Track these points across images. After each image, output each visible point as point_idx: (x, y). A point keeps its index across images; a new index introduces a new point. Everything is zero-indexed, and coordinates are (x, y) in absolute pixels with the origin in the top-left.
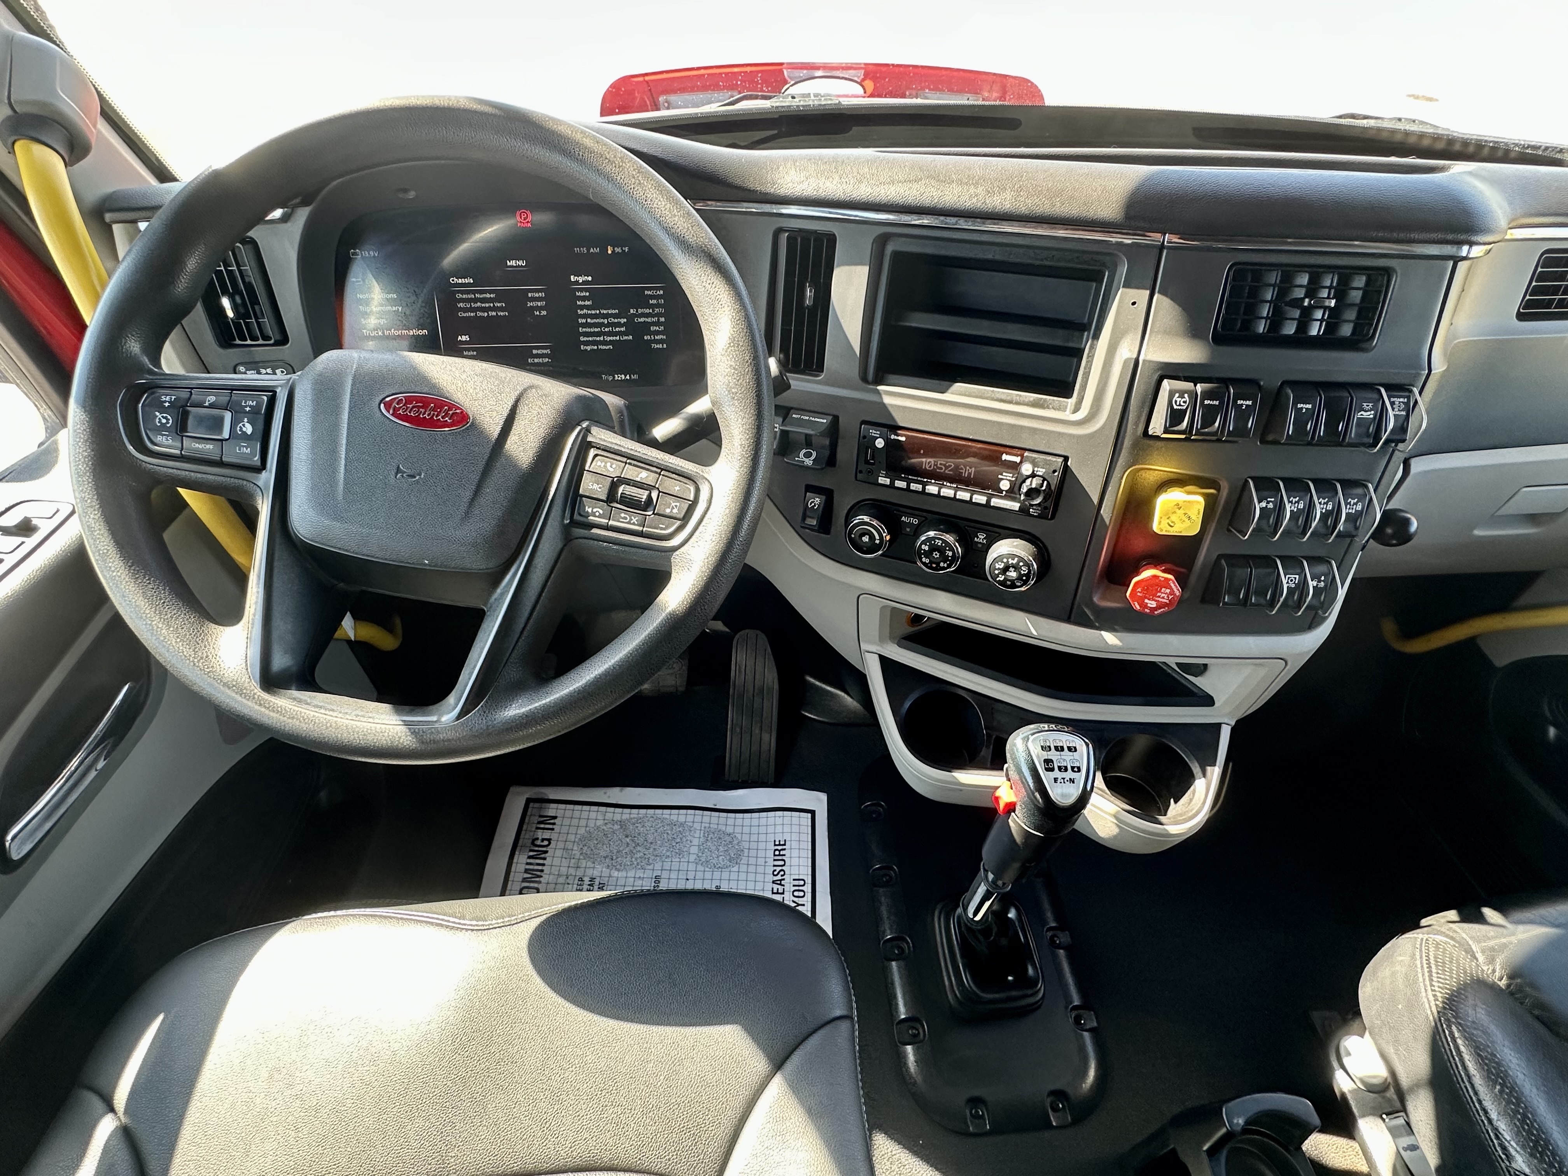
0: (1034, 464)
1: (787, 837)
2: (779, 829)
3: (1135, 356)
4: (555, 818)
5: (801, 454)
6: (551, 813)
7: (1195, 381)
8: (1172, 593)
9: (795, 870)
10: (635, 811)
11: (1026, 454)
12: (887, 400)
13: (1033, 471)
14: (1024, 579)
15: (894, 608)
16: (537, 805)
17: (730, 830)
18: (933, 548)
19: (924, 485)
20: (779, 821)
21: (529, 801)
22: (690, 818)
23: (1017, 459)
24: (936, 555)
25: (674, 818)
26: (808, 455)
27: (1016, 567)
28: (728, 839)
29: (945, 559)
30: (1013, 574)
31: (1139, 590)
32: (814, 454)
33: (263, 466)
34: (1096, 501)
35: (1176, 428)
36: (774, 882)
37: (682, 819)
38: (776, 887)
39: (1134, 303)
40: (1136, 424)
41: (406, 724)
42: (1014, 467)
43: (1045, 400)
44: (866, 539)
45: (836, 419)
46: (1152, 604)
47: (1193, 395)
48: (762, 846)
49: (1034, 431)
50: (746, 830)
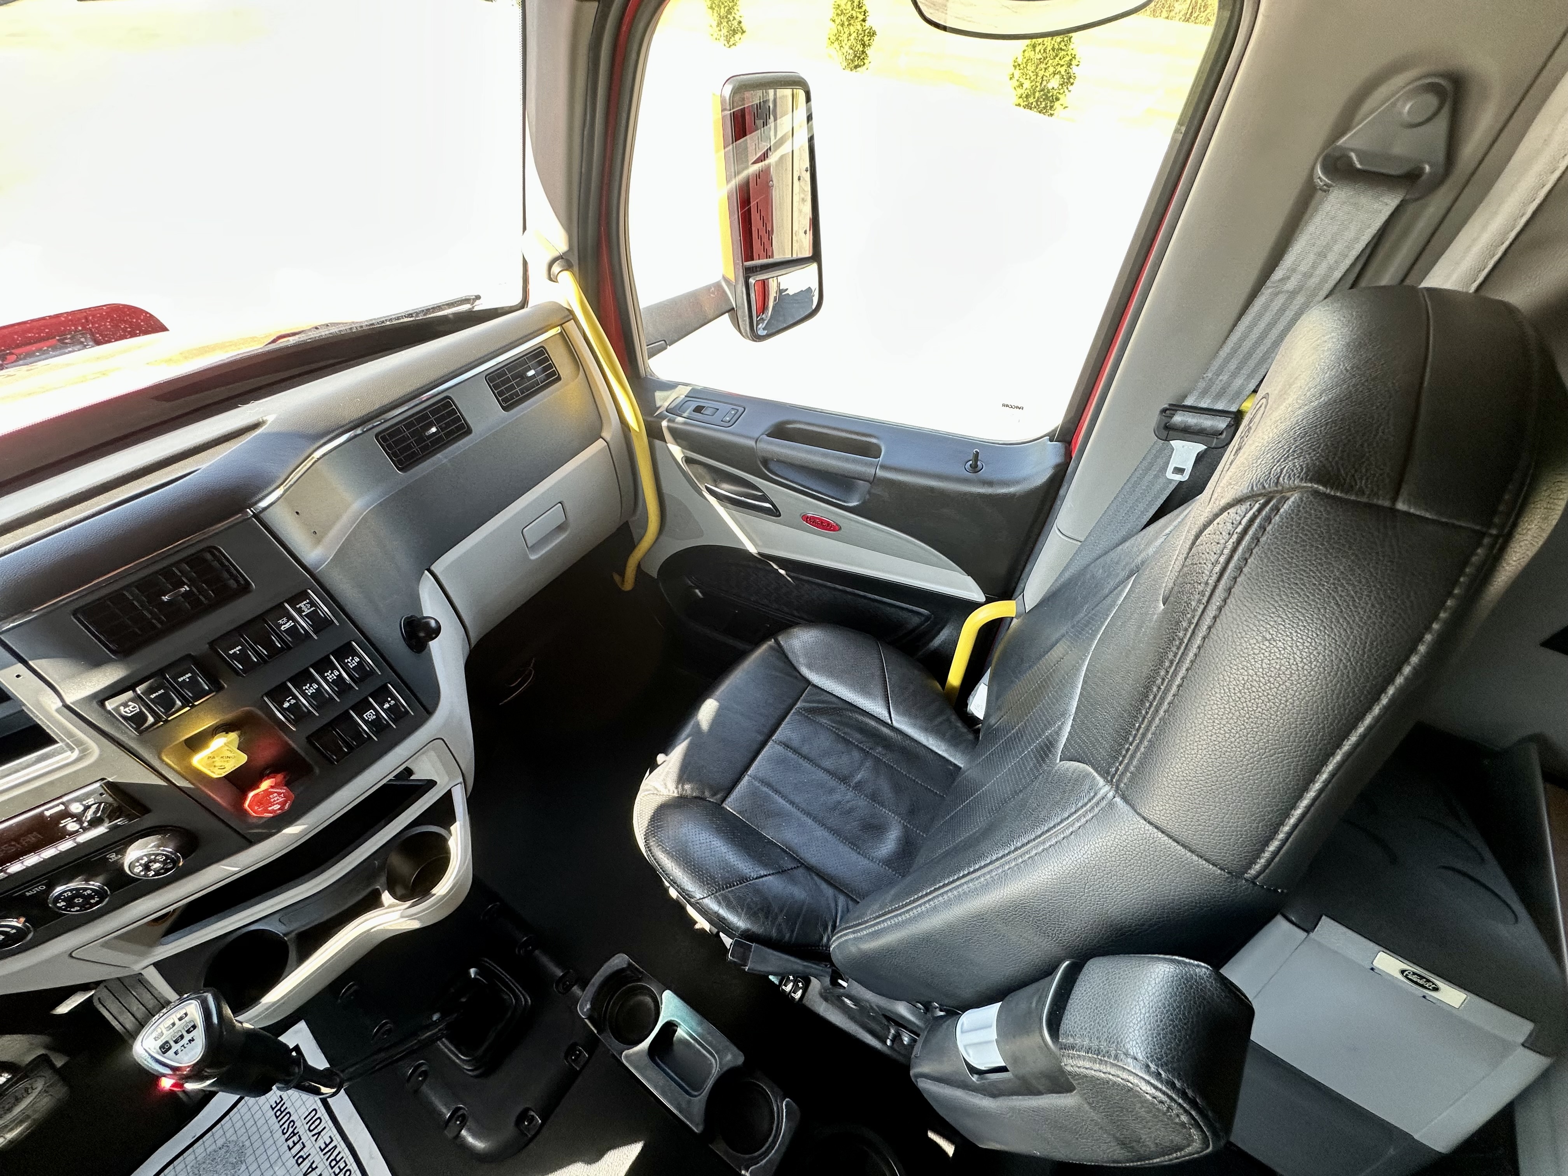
3: (60, 704)
7: (132, 688)
8: (279, 794)
11: (65, 799)
13: (84, 805)
14: (170, 862)
15: (116, 938)
18: (70, 900)
23: (62, 807)
24: (79, 901)
27: (155, 861)
28: (224, 1150)
29: (88, 898)
30: (157, 866)
31: (256, 808)
34: (163, 784)
35: (146, 725)
36: (287, 1140)
38: (290, 1143)
39: (19, 676)
40: (121, 733)
42: (66, 814)
43: (42, 754)
46: (276, 807)
47: (138, 698)
49: (51, 783)
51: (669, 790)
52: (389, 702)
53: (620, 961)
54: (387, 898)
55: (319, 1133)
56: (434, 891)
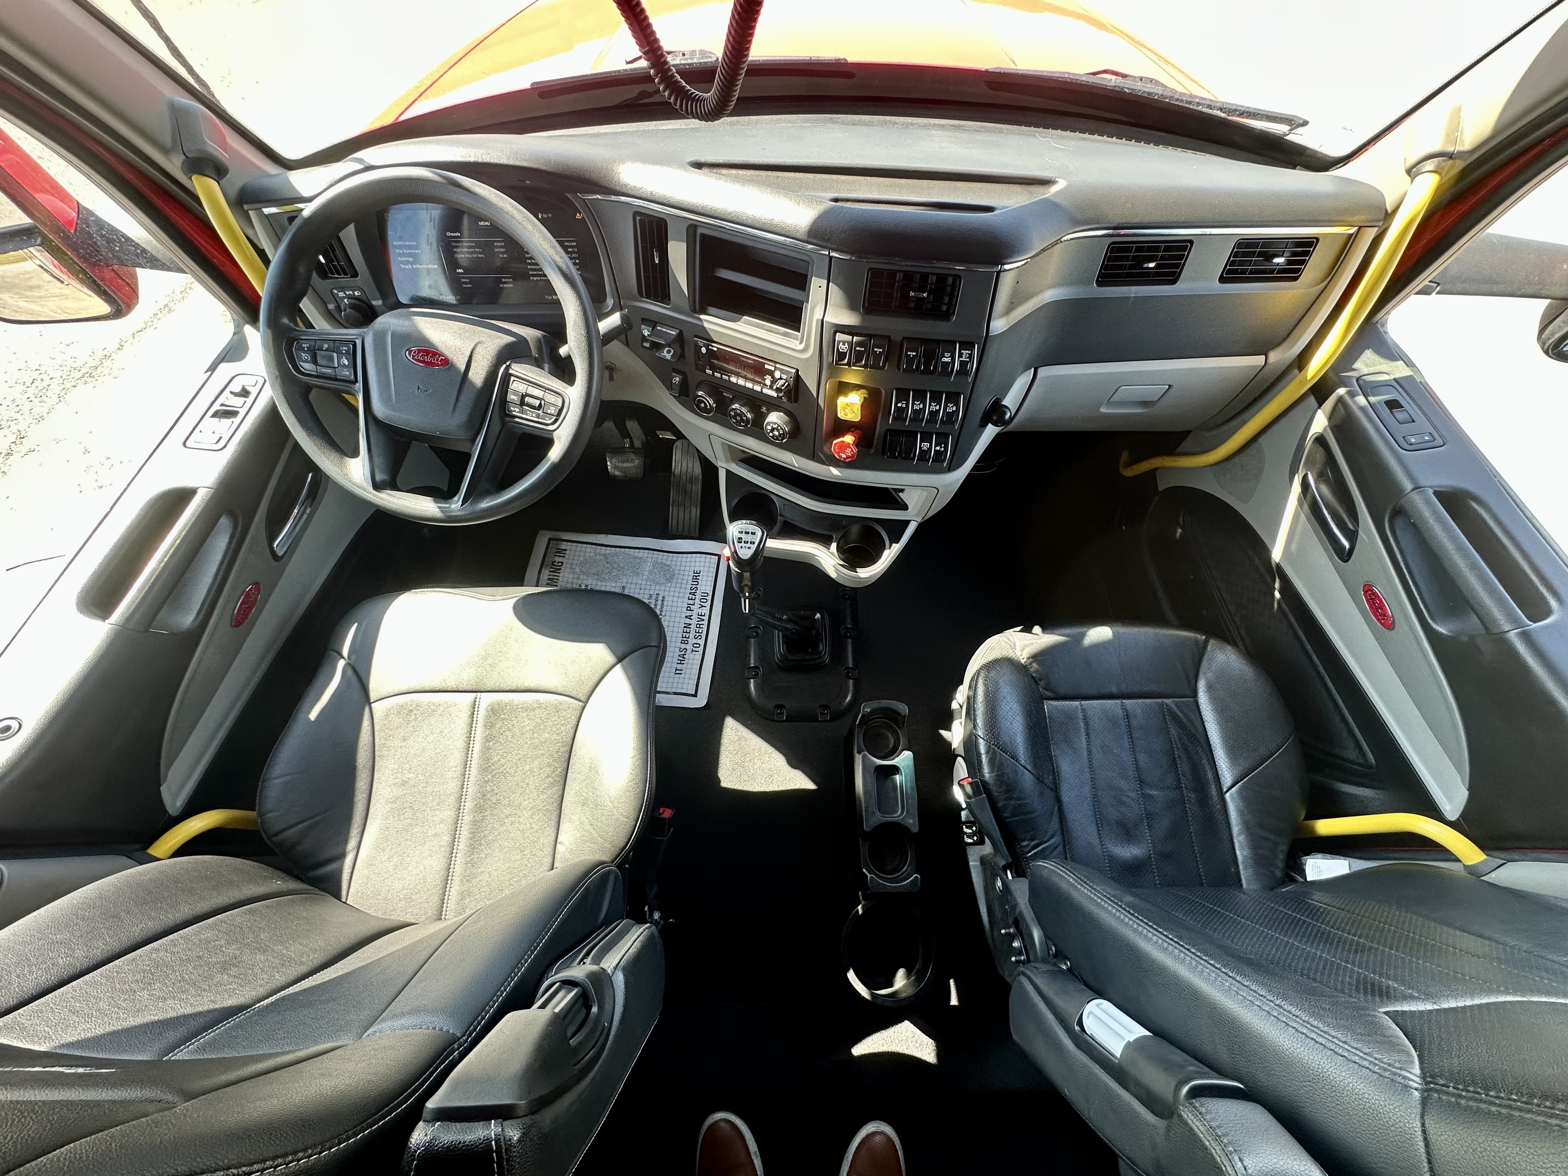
0: (782, 371)
1: (701, 568)
2: (697, 564)
3: (821, 318)
4: (566, 550)
5: (665, 352)
6: (563, 547)
7: (853, 335)
8: (852, 451)
9: (703, 588)
10: (613, 549)
11: (777, 365)
12: (706, 325)
13: (781, 375)
14: (782, 436)
15: (728, 445)
16: (555, 542)
17: (669, 563)
18: (736, 414)
19: (729, 377)
20: (698, 559)
21: (550, 539)
22: (645, 555)
23: (773, 369)
24: (738, 418)
25: (636, 554)
26: (669, 352)
27: (778, 431)
28: (667, 568)
29: (742, 420)
30: (776, 433)
31: (836, 446)
32: (672, 351)
33: (356, 381)
34: (815, 395)
35: (842, 362)
36: (690, 593)
37: (641, 555)
38: (691, 596)
39: (820, 287)
40: (828, 356)
41: (439, 507)
42: (771, 373)
43: (789, 333)
44: (703, 405)
45: (681, 331)
46: (844, 456)
47: (851, 344)
48: (686, 573)
49: (780, 353)
50: (678, 563)
51: (1021, 655)
52: (941, 447)
53: (903, 709)
54: (834, 546)
55: (703, 606)
56: (858, 570)
